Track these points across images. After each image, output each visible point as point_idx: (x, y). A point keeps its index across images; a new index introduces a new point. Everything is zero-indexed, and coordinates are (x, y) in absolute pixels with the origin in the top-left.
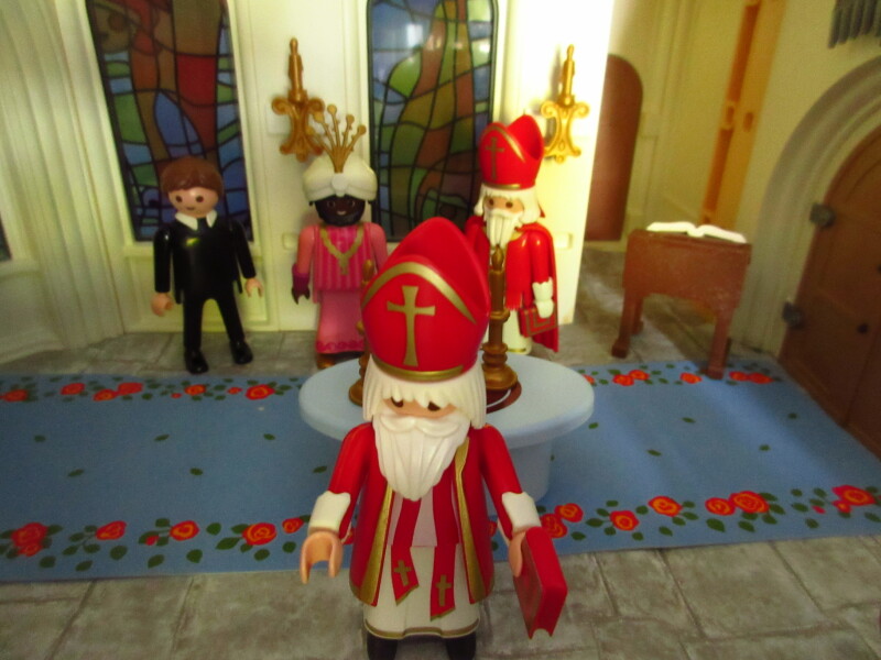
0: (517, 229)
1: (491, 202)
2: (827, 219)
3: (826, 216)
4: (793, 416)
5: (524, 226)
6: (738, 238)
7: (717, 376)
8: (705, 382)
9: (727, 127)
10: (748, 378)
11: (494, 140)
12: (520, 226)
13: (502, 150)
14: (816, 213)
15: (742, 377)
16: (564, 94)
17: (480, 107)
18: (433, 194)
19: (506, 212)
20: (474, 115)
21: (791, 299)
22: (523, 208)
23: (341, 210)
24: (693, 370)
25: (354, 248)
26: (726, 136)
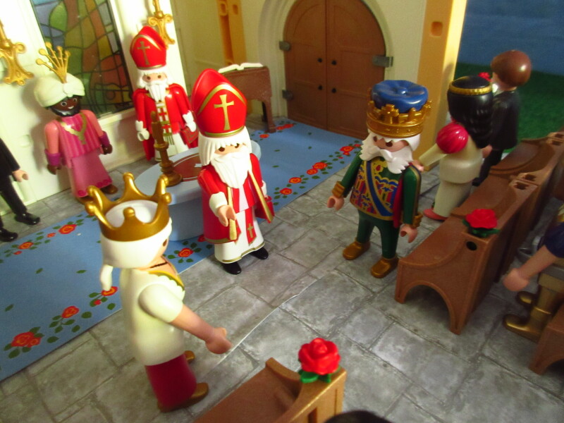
0: (167, 89)
1: (148, 78)
2: (288, 47)
3: (287, 46)
4: (310, 134)
5: (170, 86)
6: (259, 65)
7: (273, 131)
8: (271, 136)
9: (224, 14)
10: (284, 127)
11: (142, 43)
12: (168, 87)
13: (149, 47)
14: (282, 46)
15: (282, 128)
16: (157, 12)
17: (109, 29)
18: (98, 87)
19: (159, 81)
20: (106, 34)
21: (284, 88)
22: (166, 77)
23: (70, 106)
24: (263, 133)
25: (84, 126)
26: (225, 19)
